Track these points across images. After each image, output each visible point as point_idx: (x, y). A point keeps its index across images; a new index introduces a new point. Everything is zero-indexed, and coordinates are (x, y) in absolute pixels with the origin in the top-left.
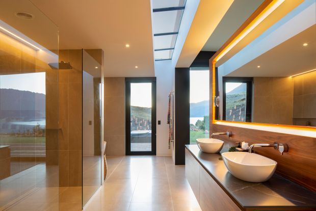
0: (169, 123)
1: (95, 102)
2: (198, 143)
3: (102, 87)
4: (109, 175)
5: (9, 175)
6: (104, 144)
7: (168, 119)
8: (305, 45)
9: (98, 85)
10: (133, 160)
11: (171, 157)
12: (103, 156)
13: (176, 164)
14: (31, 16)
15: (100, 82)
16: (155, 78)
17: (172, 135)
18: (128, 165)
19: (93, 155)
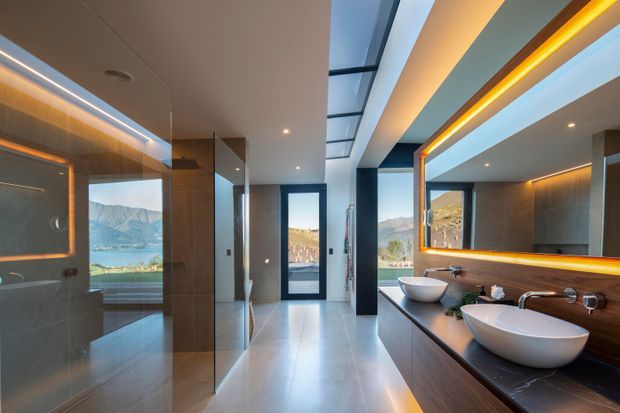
0: (346, 252)
1: (235, 220)
2: (401, 284)
3: (246, 199)
4: (258, 331)
5: (100, 334)
6: (249, 285)
7: (345, 246)
8: (571, 125)
9: (241, 197)
10: (293, 307)
11: (348, 302)
12: (248, 303)
13: (358, 314)
14: (128, 78)
15: (243, 192)
16: (325, 186)
17: (352, 270)
18: (284, 315)
19: (233, 300)
